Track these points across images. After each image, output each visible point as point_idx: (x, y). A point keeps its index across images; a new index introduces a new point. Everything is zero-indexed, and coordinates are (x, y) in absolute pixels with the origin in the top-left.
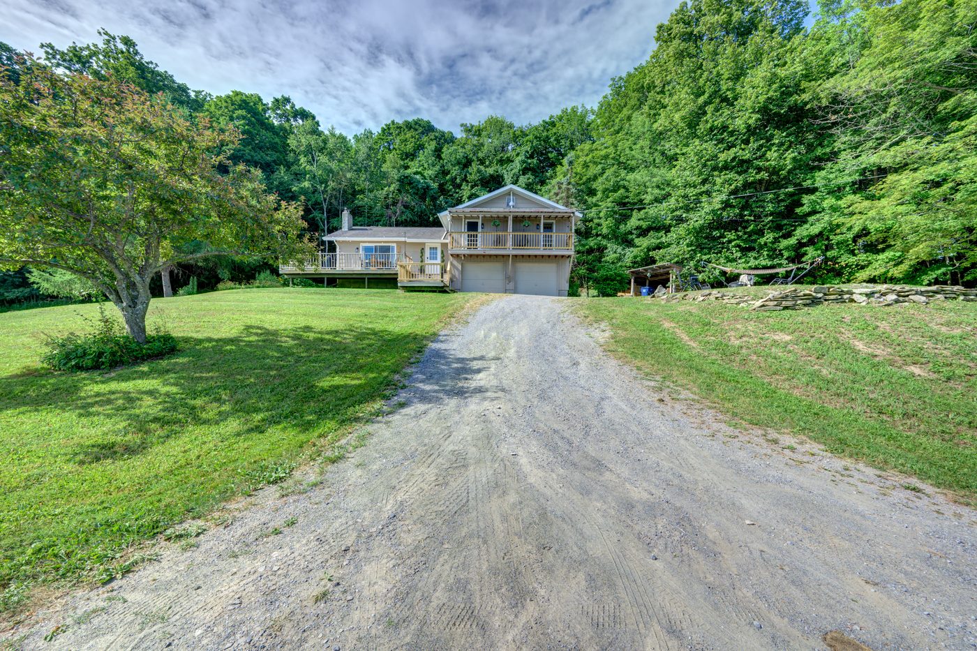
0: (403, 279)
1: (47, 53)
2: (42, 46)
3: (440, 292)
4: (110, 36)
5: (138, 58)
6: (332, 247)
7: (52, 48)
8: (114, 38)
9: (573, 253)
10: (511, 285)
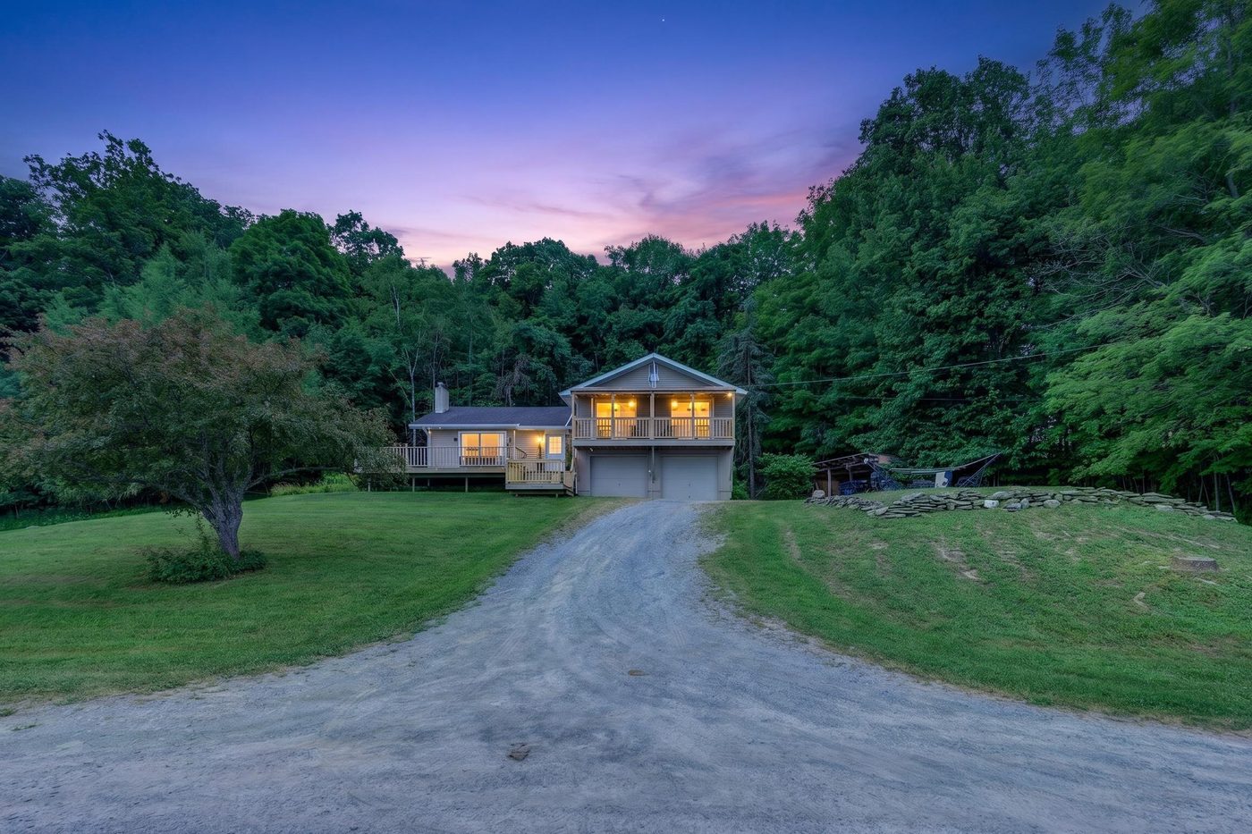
0: (512, 479)
1: (34, 170)
2: (27, 160)
3: (560, 496)
4: (114, 140)
5: (152, 169)
6: (422, 439)
7: (40, 161)
8: (120, 143)
9: (733, 443)
10: (656, 486)
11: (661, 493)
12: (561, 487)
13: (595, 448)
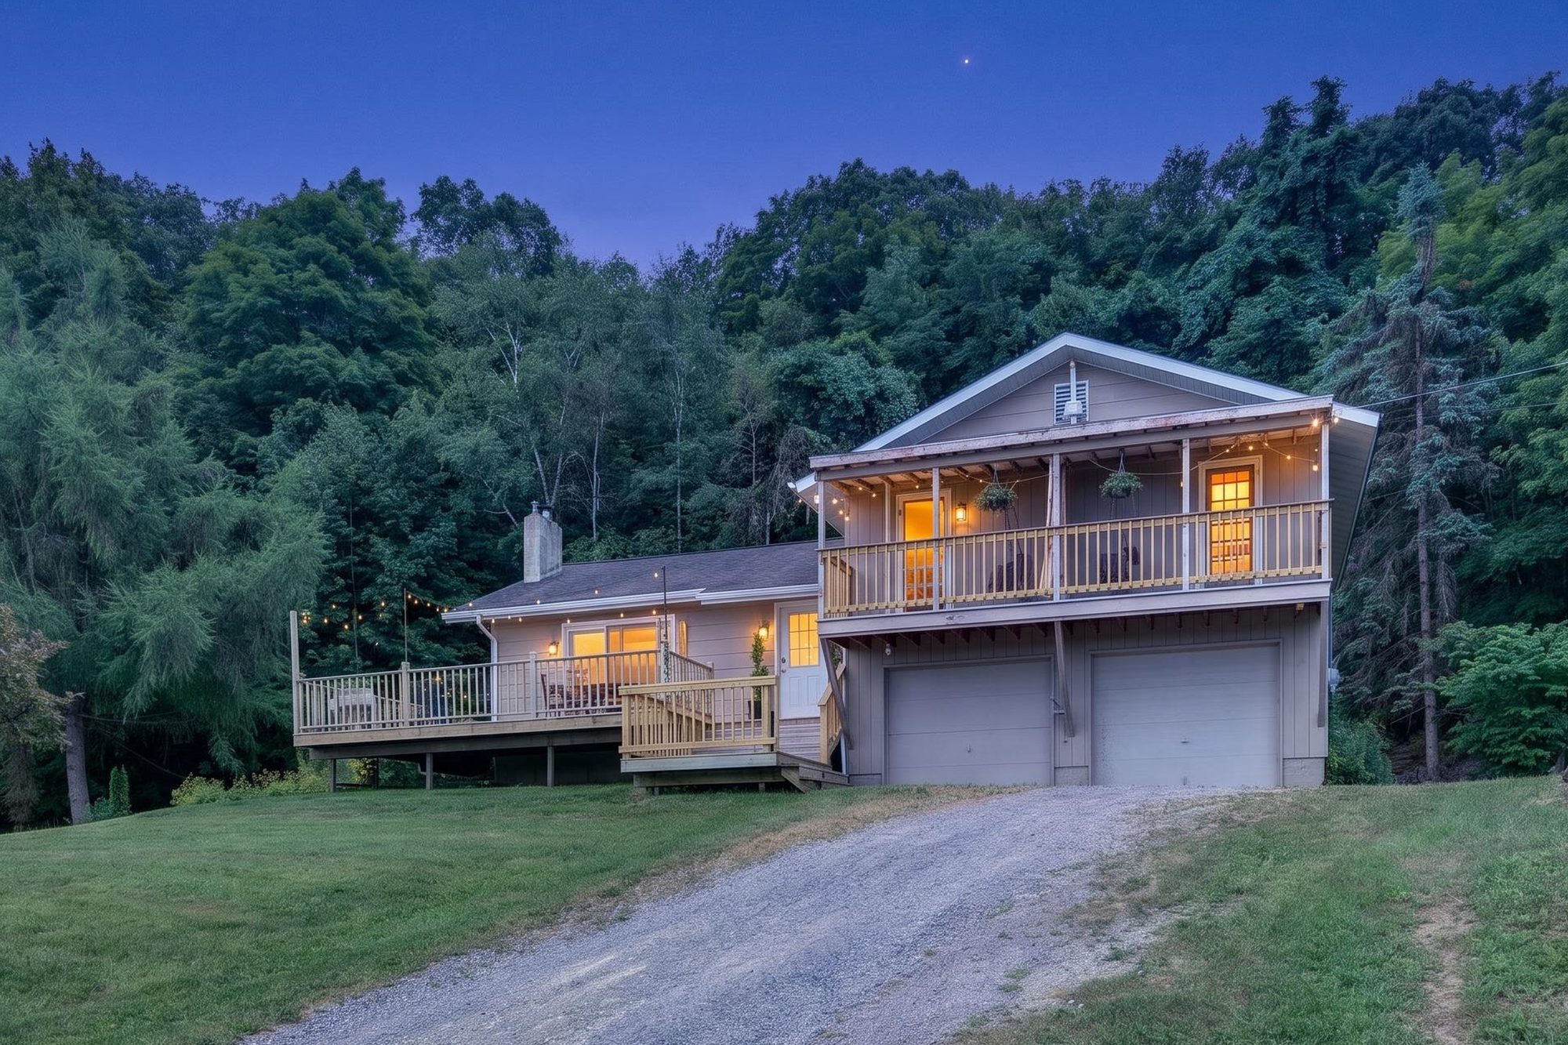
9: (1322, 592)
10: (1076, 750)
11: (1093, 775)
12: (770, 760)
13: (892, 638)
